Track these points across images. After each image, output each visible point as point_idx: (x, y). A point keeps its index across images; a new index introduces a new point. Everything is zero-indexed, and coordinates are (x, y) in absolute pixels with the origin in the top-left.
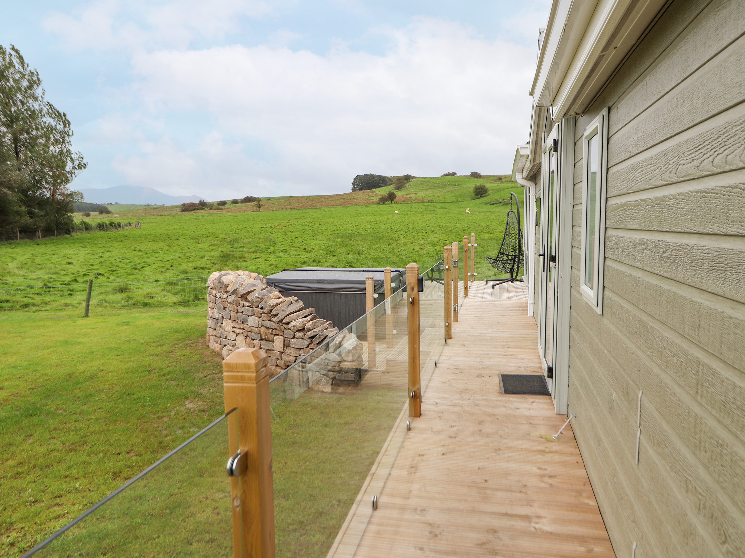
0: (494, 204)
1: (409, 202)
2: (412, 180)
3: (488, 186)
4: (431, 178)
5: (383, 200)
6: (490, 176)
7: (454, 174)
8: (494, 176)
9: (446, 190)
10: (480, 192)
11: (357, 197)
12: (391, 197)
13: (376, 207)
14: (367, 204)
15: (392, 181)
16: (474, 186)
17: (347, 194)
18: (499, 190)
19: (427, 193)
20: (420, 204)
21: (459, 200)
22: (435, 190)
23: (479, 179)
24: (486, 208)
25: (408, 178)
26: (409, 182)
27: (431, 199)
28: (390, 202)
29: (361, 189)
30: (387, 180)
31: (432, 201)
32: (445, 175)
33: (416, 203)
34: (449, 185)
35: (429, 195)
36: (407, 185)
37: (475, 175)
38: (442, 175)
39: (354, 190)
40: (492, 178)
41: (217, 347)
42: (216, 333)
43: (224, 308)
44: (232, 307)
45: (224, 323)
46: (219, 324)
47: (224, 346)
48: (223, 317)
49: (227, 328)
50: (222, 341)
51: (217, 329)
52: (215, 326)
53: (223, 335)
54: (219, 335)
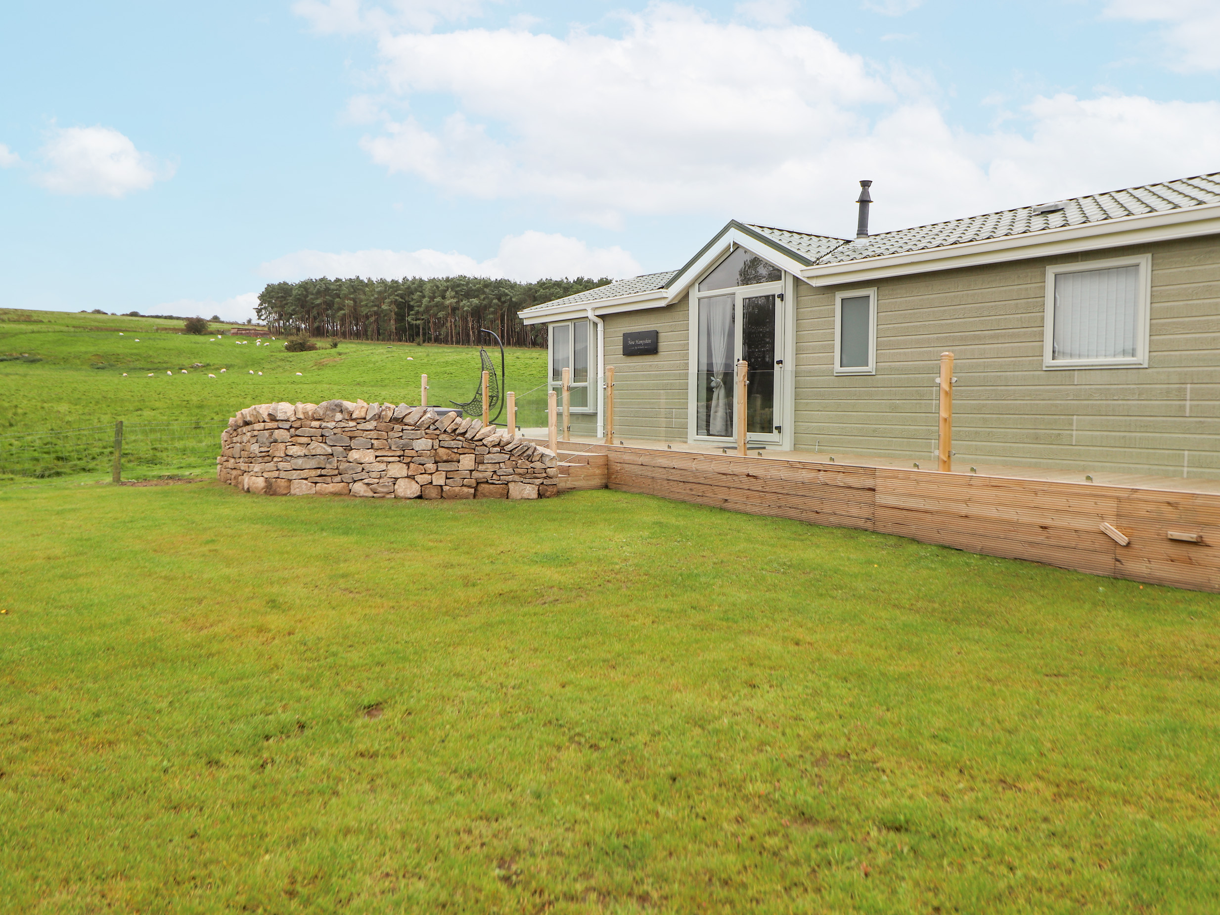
41: (331, 488)
42: (323, 472)
43: (351, 438)
44: (374, 434)
45: (354, 455)
46: (336, 459)
47: (355, 481)
48: (349, 449)
49: (367, 460)
50: (347, 477)
51: (328, 466)
52: (319, 463)
53: (353, 469)
54: (336, 472)
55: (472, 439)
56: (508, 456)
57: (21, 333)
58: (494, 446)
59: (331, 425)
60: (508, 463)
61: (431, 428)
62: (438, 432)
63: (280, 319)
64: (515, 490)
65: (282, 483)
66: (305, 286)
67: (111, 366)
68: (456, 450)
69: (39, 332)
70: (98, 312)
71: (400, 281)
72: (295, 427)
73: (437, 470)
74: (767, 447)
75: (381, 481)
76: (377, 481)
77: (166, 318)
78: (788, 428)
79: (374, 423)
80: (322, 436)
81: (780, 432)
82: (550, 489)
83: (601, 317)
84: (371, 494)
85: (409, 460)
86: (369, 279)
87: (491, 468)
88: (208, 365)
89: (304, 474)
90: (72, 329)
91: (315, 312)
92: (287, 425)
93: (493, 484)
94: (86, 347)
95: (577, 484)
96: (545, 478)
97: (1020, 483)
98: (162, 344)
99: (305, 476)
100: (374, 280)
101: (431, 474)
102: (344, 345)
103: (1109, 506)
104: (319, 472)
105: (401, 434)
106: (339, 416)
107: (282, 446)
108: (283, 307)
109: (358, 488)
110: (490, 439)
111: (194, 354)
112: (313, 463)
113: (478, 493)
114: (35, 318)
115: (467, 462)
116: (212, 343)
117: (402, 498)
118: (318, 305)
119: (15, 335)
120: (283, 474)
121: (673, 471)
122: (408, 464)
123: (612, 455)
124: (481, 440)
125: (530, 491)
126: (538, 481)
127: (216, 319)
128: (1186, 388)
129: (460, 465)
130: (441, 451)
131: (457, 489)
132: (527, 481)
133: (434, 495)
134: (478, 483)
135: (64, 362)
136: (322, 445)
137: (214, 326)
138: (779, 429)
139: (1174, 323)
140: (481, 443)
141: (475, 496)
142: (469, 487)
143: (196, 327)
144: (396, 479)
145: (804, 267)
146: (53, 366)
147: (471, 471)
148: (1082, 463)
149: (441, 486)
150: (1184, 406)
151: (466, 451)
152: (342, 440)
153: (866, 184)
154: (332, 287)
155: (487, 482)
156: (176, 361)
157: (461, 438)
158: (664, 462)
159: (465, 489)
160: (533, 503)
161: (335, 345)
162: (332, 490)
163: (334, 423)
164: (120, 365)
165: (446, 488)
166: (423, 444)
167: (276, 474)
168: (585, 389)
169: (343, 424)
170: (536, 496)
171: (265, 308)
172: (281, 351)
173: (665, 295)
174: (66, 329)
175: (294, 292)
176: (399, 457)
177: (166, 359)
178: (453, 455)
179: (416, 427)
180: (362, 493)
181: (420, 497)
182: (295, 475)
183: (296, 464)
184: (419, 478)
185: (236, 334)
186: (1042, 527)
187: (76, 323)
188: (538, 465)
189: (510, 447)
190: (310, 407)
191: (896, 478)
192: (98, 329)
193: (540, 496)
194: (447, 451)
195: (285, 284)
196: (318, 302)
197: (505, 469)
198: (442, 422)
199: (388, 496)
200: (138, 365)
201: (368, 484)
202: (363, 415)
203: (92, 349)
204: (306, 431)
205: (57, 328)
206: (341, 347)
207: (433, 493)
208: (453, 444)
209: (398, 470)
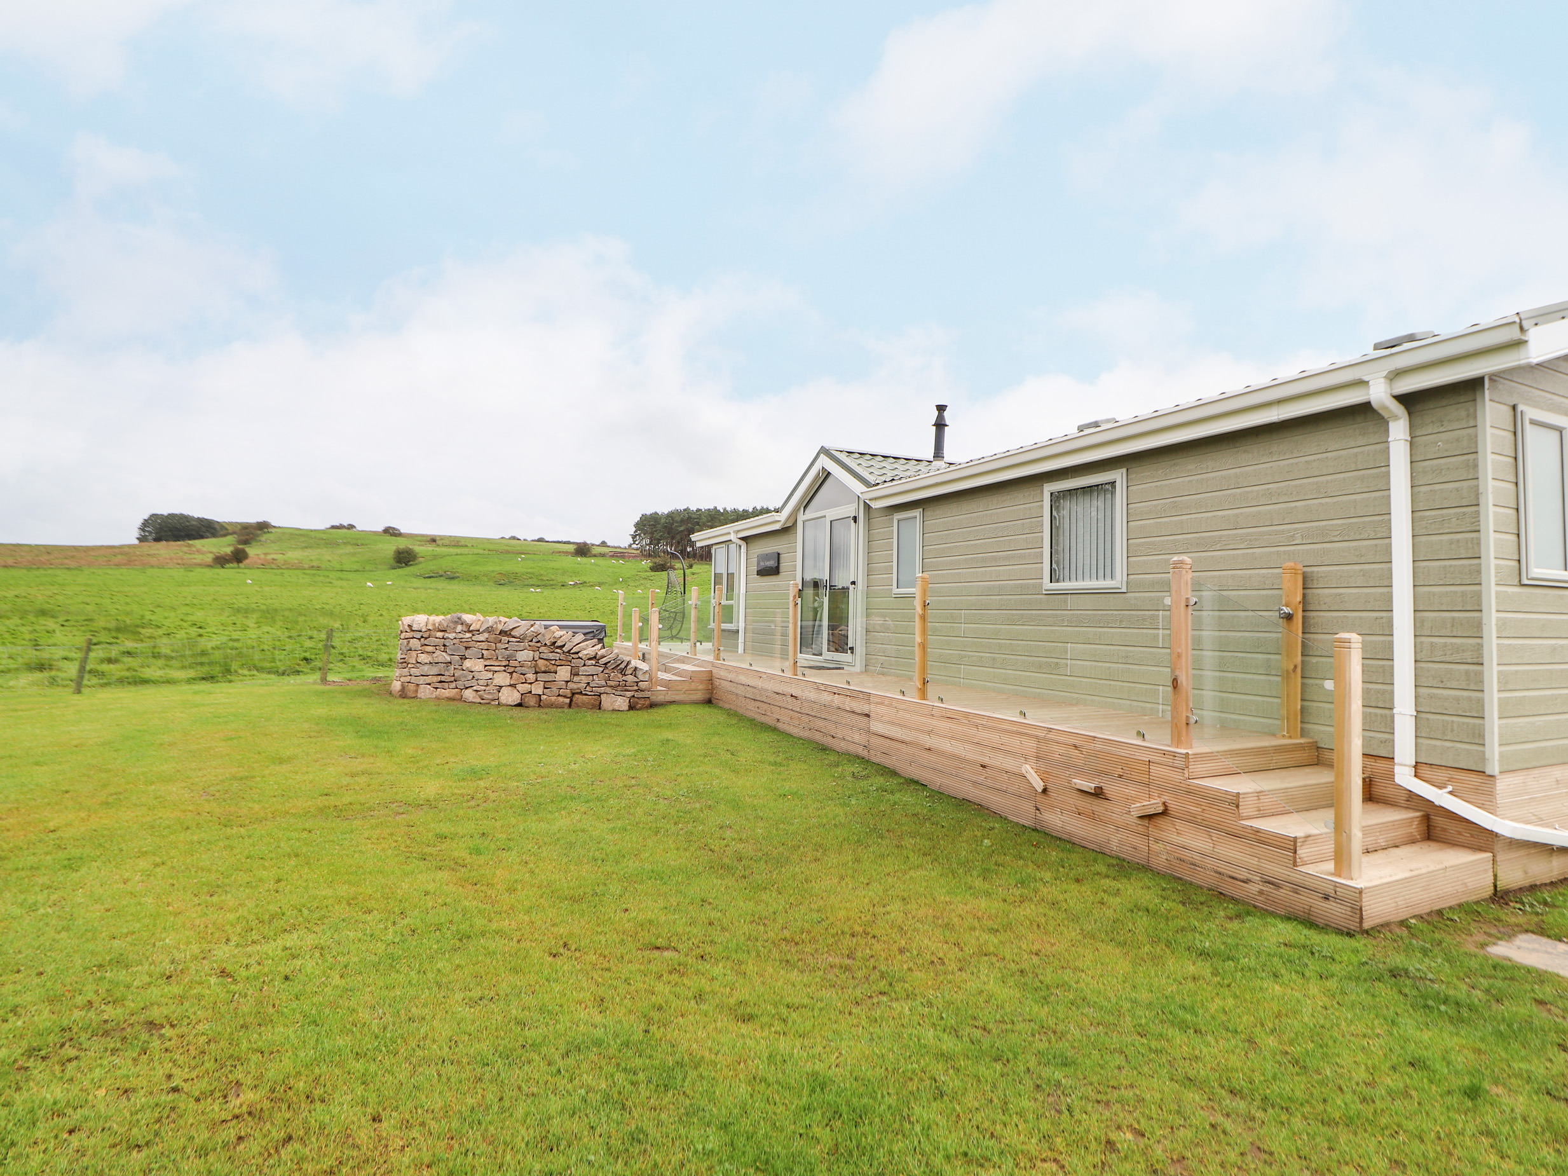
0: (430, 577)
1: (273, 566)
2: (273, 530)
3: (418, 549)
4: (311, 531)
5: (221, 561)
6: (417, 535)
7: (351, 527)
8: (423, 536)
9: (341, 551)
10: (404, 558)
11: (156, 552)
12: (238, 557)
13: (209, 573)
14: (189, 567)
15: (227, 529)
16: (394, 548)
17: (129, 546)
18: (435, 557)
19: (305, 554)
20: (298, 572)
21: (367, 568)
22: (319, 550)
23: (398, 538)
24: (419, 582)
25: (263, 527)
26: (265, 533)
27: (315, 564)
28: (235, 565)
29: (158, 539)
30: (217, 527)
31: (319, 568)
32: (333, 527)
33: (287, 568)
34: (345, 543)
35: (312, 558)
36: (261, 538)
37: (390, 532)
38: (329, 526)
39: (142, 539)
40: (419, 538)
41: (448, 693)
42: (443, 678)
43: (466, 648)
44: (484, 645)
45: (467, 664)
46: (453, 667)
47: (467, 688)
48: (463, 658)
49: (476, 668)
50: (460, 684)
51: (447, 673)
52: (440, 670)
53: (465, 677)
54: (453, 679)
55: (569, 652)
56: (601, 669)
57: (448, 555)
58: (589, 659)
59: (452, 636)
60: (601, 675)
61: (535, 642)
62: (539, 645)
63: (650, 544)
64: (607, 701)
65: (412, 687)
66: (671, 515)
67: (510, 582)
68: (553, 662)
69: (461, 554)
70: (514, 538)
71: (750, 510)
72: (424, 636)
73: (537, 680)
74: (845, 668)
75: (487, 688)
76: (483, 688)
77: (565, 543)
78: (860, 650)
79: (486, 635)
80: (444, 645)
81: (852, 653)
82: (641, 702)
83: (743, 539)
84: (479, 700)
85: (512, 669)
86: (725, 509)
87: (585, 680)
88: (585, 582)
89: (428, 679)
90: (486, 552)
91: (678, 537)
92: (418, 635)
93: (586, 695)
94: (494, 567)
95: (677, 698)
96: (636, 691)
97: (967, 715)
98: (552, 565)
99: (428, 682)
100: (729, 509)
101: (531, 683)
102: (699, 566)
103: (1030, 745)
104: (439, 678)
105: (507, 646)
106: (459, 628)
107: (414, 654)
108: (652, 533)
109: (469, 694)
110: (585, 652)
111: (575, 573)
112: (435, 671)
113: (573, 703)
114: (463, 543)
115: (564, 673)
116: (591, 564)
117: (504, 705)
118: (682, 531)
119: (442, 557)
120: (413, 679)
121: (748, 688)
122: (511, 673)
123: (715, 671)
124: (577, 653)
125: (621, 703)
126: (629, 694)
127: (604, 544)
128: (1158, 615)
129: (557, 676)
130: (541, 662)
131: (553, 698)
132: (618, 693)
133: (532, 704)
134: (573, 694)
135: (473, 579)
136: (444, 654)
137: (596, 550)
138: (852, 649)
139: (1146, 542)
140: (576, 656)
141: (570, 705)
142: (565, 697)
143: (583, 550)
144: (501, 687)
145: (866, 489)
146: (466, 583)
147: (567, 682)
148: (1076, 696)
149: (540, 695)
150: (1158, 634)
151: (563, 663)
152: (458, 649)
153: (941, 408)
154: (693, 516)
155: (581, 693)
156: (561, 579)
157: (558, 651)
158: (742, 679)
159: (561, 699)
160: (624, 715)
161: (691, 566)
162: (448, 695)
163: (454, 635)
164: (517, 582)
165: (544, 697)
166: (525, 656)
167: (408, 679)
168: (732, 606)
169: (461, 636)
170: (627, 708)
171: (639, 535)
172: (646, 571)
173: (778, 518)
174: (481, 552)
175: (663, 521)
176: (505, 666)
177: (553, 577)
178: (551, 667)
179: (521, 639)
180: (471, 699)
181: (520, 705)
182: (422, 680)
183: (423, 670)
184: (519, 687)
185: (613, 556)
186: (982, 766)
187: (492, 547)
188: (630, 678)
189: (604, 660)
190: (437, 619)
191: (882, 704)
192: (508, 552)
193: (631, 708)
194: (546, 662)
195: (656, 513)
196: (682, 529)
197: (598, 681)
198: (544, 636)
199: (493, 703)
200: (531, 582)
201: (477, 691)
202: (478, 627)
203: (498, 568)
204: (432, 640)
205: (476, 551)
206: (696, 568)
207: (532, 701)
208: (551, 656)
209: (502, 679)
